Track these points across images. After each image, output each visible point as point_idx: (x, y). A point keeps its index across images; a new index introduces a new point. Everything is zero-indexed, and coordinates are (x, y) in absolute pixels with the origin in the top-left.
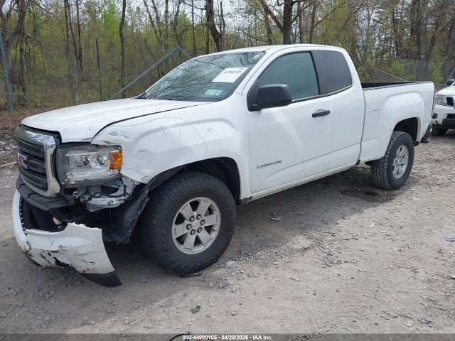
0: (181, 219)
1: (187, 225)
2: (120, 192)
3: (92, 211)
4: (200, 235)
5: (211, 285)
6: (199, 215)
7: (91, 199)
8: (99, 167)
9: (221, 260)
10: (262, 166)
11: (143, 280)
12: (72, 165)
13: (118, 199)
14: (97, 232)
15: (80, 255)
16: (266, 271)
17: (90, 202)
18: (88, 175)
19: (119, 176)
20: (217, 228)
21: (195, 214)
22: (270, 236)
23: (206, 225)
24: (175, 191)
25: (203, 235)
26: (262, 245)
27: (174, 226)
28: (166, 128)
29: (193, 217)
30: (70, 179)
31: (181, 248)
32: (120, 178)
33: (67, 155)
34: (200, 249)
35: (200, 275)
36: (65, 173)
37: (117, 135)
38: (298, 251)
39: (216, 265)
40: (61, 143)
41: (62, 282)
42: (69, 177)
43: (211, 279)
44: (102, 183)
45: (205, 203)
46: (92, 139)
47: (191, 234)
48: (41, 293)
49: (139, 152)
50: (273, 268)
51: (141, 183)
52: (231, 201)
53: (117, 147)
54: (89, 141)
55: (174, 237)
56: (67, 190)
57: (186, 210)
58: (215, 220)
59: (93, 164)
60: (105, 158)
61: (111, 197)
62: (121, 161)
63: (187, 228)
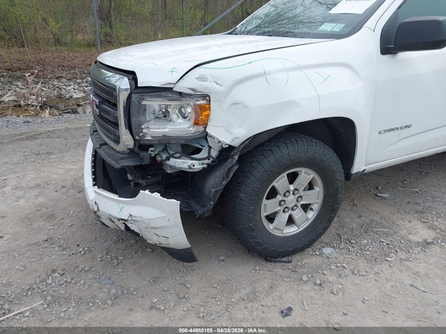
0: (273, 193)
1: (280, 201)
2: (204, 154)
3: (169, 172)
4: (294, 213)
5: (305, 278)
6: (296, 190)
7: (169, 159)
8: (181, 120)
9: (317, 245)
10: (385, 131)
11: (222, 258)
12: (149, 116)
13: (201, 162)
14: (174, 204)
15: (152, 228)
16: (376, 269)
17: (168, 162)
18: (167, 130)
19: (204, 134)
20: (316, 207)
21: (292, 187)
22: (376, 218)
23: (302, 202)
24: (272, 159)
25: (298, 214)
26: (367, 229)
27: (265, 201)
28: (270, 73)
29: (288, 191)
30: (146, 134)
31: (270, 227)
32: (205, 136)
33: (144, 102)
34: (292, 230)
35: (290, 262)
36: (140, 125)
37: (206, 81)
38: (418, 244)
39: (310, 251)
40: (137, 87)
41: (132, 246)
42: (144, 131)
43: (304, 270)
44: (183, 142)
45: (306, 175)
46: (175, 84)
47: (284, 211)
48: (109, 257)
49: (231, 105)
50: (385, 266)
51: (229, 146)
52: (340, 175)
53: (205, 97)
54: (171, 86)
55: (264, 214)
56: (142, 146)
57: (281, 182)
58: (316, 197)
59: (174, 117)
60: (189, 110)
61: (193, 159)
62: (208, 116)
63: (280, 205)
